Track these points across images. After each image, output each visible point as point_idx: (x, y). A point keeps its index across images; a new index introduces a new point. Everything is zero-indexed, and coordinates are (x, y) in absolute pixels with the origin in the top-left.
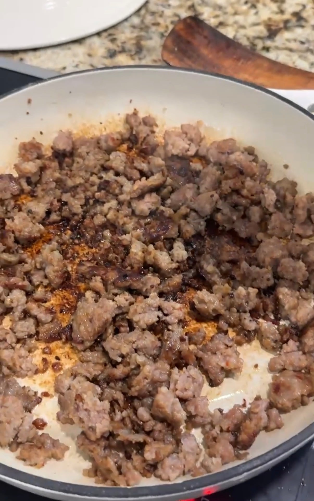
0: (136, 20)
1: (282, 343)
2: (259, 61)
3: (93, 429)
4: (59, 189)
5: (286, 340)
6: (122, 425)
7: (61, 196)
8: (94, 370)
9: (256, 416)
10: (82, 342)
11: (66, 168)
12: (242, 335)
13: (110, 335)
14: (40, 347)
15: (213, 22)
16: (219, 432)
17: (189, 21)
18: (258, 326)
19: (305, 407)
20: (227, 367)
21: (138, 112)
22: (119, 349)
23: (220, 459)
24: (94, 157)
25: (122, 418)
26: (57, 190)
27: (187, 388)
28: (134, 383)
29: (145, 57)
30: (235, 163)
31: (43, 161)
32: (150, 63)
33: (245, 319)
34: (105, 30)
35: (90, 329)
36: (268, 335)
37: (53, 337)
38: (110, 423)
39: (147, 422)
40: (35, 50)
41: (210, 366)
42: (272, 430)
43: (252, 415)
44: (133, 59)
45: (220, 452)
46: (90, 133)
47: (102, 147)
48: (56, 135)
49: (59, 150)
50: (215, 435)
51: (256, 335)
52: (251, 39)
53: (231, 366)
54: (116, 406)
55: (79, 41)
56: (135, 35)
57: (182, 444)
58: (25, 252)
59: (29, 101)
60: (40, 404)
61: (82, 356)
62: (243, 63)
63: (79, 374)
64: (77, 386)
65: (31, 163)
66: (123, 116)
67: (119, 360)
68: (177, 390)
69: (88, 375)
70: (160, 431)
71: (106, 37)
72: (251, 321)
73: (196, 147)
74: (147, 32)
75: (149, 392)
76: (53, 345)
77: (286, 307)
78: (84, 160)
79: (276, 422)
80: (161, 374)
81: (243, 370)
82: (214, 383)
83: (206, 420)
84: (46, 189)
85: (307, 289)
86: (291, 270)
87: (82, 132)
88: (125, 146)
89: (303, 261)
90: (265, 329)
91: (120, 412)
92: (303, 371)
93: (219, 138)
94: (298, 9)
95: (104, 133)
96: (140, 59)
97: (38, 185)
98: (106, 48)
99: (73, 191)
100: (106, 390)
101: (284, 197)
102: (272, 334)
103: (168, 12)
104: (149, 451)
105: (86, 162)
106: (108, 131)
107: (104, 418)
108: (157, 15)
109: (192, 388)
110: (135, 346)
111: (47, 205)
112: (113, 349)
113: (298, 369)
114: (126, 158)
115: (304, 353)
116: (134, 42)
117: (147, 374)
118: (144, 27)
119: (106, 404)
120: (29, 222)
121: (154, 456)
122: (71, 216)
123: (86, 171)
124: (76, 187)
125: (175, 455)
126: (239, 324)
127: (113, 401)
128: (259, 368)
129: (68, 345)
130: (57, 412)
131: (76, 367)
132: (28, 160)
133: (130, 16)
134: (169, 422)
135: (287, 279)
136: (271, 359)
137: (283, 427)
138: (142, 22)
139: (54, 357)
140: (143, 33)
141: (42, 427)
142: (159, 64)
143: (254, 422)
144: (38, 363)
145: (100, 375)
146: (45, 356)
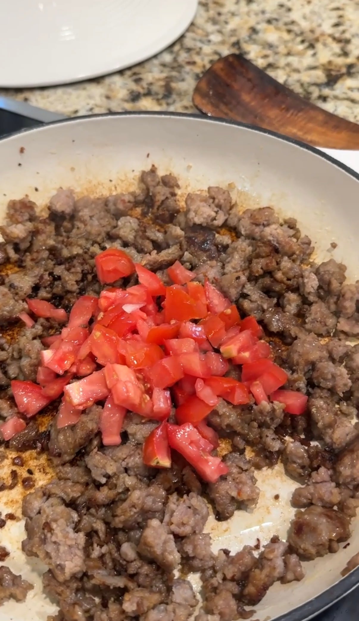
0: (167, 58)
1: (311, 469)
2: (312, 113)
3: (62, 568)
4: (52, 260)
5: (316, 466)
6: (100, 564)
7: (53, 269)
8: (72, 491)
9: (269, 563)
10: (59, 455)
11: (64, 234)
12: (262, 456)
13: (95, 448)
14: (10, 456)
15: (260, 63)
16: (221, 582)
17: (231, 59)
18: (283, 447)
19: (333, 554)
20: (239, 498)
21: (156, 169)
22: (104, 467)
23: (219, 617)
24: (99, 222)
25: (101, 555)
26: (50, 261)
27: (185, 522)
28: (119, 511)
29: (174, 102)
30: (271, 238)
31: (36, 224)
32: (180, 110)
33: (267, 436)
34: (129, 68)
35: (70, 440)
36: (295, 459)
37: (27, 444)
38: (85, 561)
39: (132, 562)
40: (43, 88)
41: (217, 495)
42: (289, 582)
43: (265, 562)
44: (160, 105)
45: (219, 608)
46: (96, 193)
47: (110, 210)
48: (54, 192)
49: (57, 212)
50: (216, 584)
51: (280, 458)
52: (306, 85)
53: (244, 497)
54: (95, 539)
55: (97, 80)
56: (164, 75)
57: (173, 593)
58: (4, 336)
59: (22, 150)
60: (3, 527)
61: (60, 471)
62: (292, 114)
63: (54, 494)
64: (49, 511)
65: (20, 226)
66: (138, 174)
67: (103, 480)
68: (172, 524)
69: (65, 497)
70: (147, 575)
71: (130, 76)
72: (274, 439)
73: (225, 215)
74: (179, 72)
75: (138, 523)
76: (26, 455)
77: (320, 424)
78: (86, 225)
79: (295, 572)
80: (154, 502)
81: (259, 501)
82: (221, 516)
83: (207, 563)
84: (37, 258)
85: (349, 402)
86: (330, 376)
87: (87, 190)
88: (139, 210)
89: (346, 367)
90: (291, 452)
91: (99, 547)
92: (335, 508)
93: (254, 206)
95: (114, 193)
96: (168, 104)
97: (28, 254)
98: (128, 90)
99: (69, 263)
100: (85, 517)
101: (329, 284)
102: (300, 458)
103: (207, 49)
104: (129, 600)
105: (89, 228)
106: (119, 191)
107: (76, 555)
108: (193, 52)
109: (192, 522)
110: (124, 464)
111: (34, 279)
112: (97, 467)
113: (328, 505)
114: (139, 225)
115: (338, 485)
116: (162, 83)
117: (136, 501)
118: (176, 66)
119: (81, 538)
120: (11, 299)
121: (134, 608)
122: (64, 294)
123: (87, 239)
124: (72, 258)
125: (162, 607)
126: (259, 443)
127: (93, 532)
128: (280, 499)
129: (44, 457)
130: (22, 540)
131: (51, 486)
132: (18, 222)
133: (161, 53)
134: (158, 564)
135: (324, 388)
136: (296, 490)
137: (304, 579)
138: (175, 60)
139: (27, 469)
140: (174, 74)
141: (3, 558)
142: (189, 112)
143: (266, 571)
144: (5, 477)
145: (79, 497)
146: (14, 468)
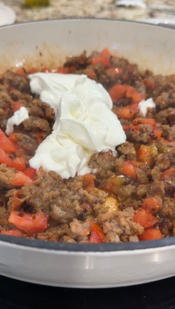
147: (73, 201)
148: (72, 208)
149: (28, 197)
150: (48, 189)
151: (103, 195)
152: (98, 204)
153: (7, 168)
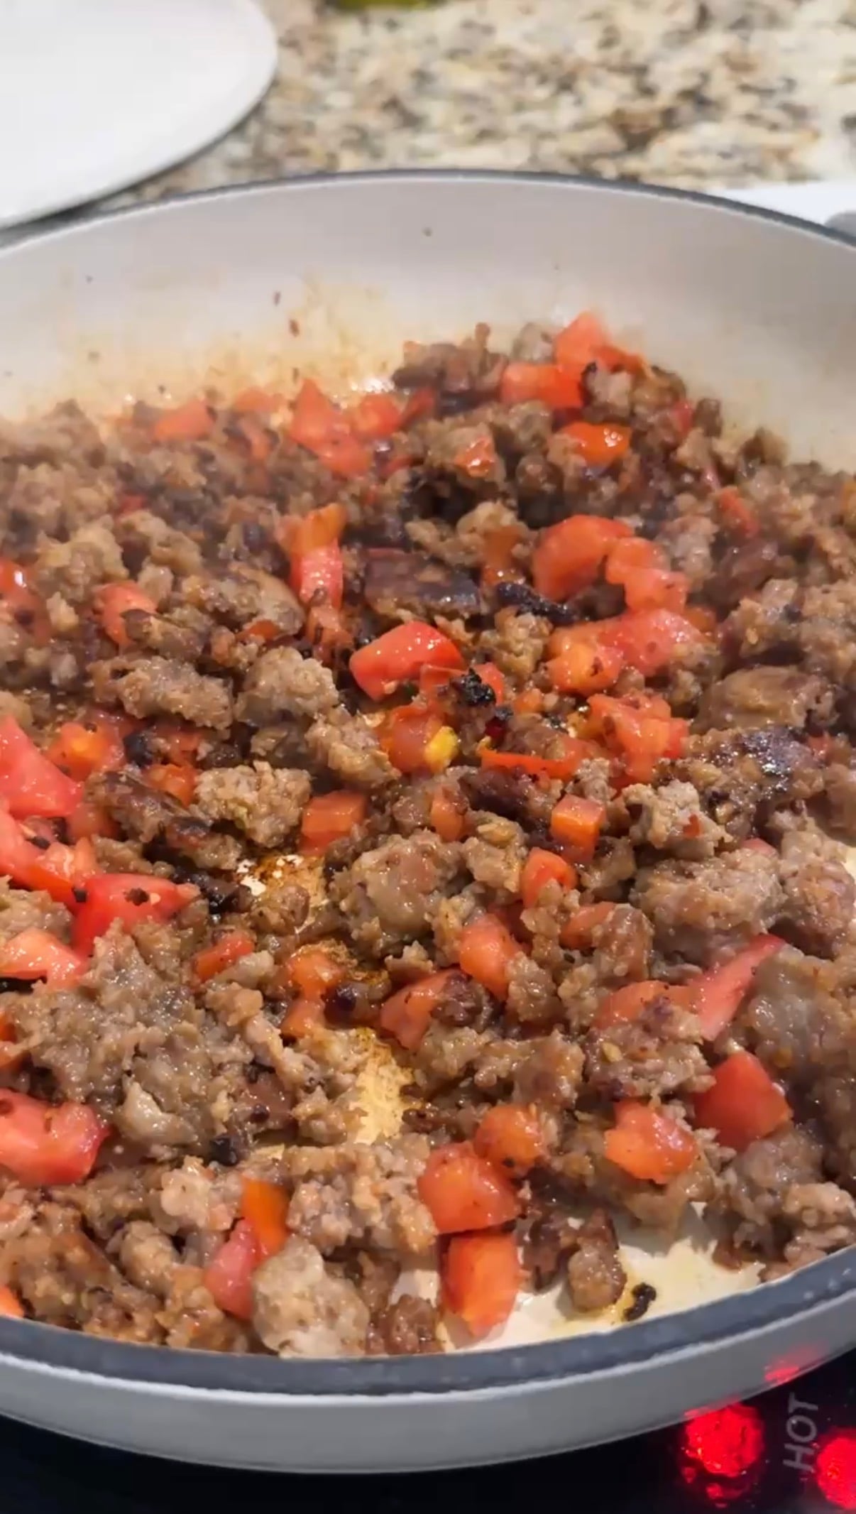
0: (238, 149)
52: (579, 159)
94: (691, 82)
103: (328, 123)
108: (295, 132)
118: (265, 163)
138: (258, 150)
147: (216, 1069)
148: (201, 1103)
149: (35, 1040)
150: (128, 1014)
151: (346, 1059)
152: (315, 1094)
153: (14, 892)
